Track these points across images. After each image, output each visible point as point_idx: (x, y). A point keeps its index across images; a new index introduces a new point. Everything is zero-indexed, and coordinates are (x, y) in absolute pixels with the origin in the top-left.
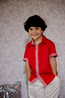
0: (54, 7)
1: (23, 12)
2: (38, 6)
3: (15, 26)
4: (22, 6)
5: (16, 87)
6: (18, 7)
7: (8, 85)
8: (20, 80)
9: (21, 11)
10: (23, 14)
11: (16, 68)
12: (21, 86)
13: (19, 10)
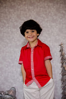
0: (41, 11)
1: (11, 18)
2: (25, 11)
3: (4, 33)
4: (9, 12)
5: (11, 93)
6: (6, 13)
7: (3, 92)
8: (14, 86)
9: (8, 18)
10: (11, 20)
11: (9, 74)
12: (15, 91)
13: (7, 17)
